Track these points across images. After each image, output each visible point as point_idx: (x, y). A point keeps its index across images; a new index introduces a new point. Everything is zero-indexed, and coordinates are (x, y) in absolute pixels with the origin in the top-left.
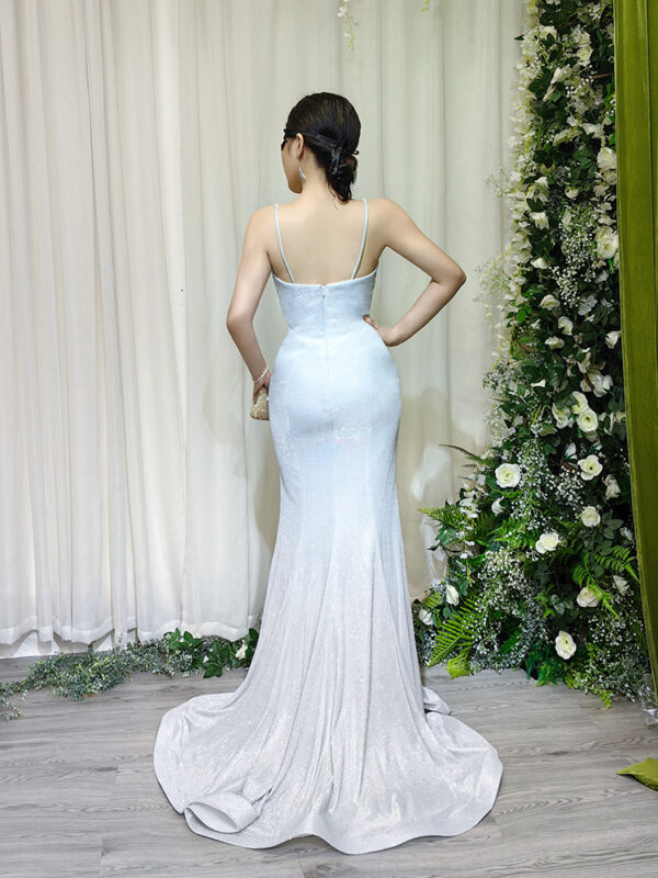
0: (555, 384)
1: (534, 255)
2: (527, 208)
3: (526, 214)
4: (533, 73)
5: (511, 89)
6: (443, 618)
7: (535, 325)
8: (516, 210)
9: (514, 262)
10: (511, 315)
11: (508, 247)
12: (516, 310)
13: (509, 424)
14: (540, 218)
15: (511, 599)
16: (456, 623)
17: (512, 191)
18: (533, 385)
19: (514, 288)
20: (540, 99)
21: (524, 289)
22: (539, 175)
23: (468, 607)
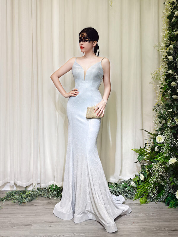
0: (175, 110)
1: (169, 69)
2: (167, 54)
3: (166, 56)
4: (168, 13)
5: (162, 18)
6: (139, 185)
7: (169, 91)
8: (163, 55)
9: (162, 71)
10: (161, 88)
11: (160, 67)
12: (163, 86)
13: (160, 123)
14: (170, 57)
15: (161, 179)
16: (143, 186)
17: (162, 49)
18: (168, 110)
19: (162, 79)
20: (171, 21)
21: (166, 80)
22: (170, 44)
23: (147, 181)
